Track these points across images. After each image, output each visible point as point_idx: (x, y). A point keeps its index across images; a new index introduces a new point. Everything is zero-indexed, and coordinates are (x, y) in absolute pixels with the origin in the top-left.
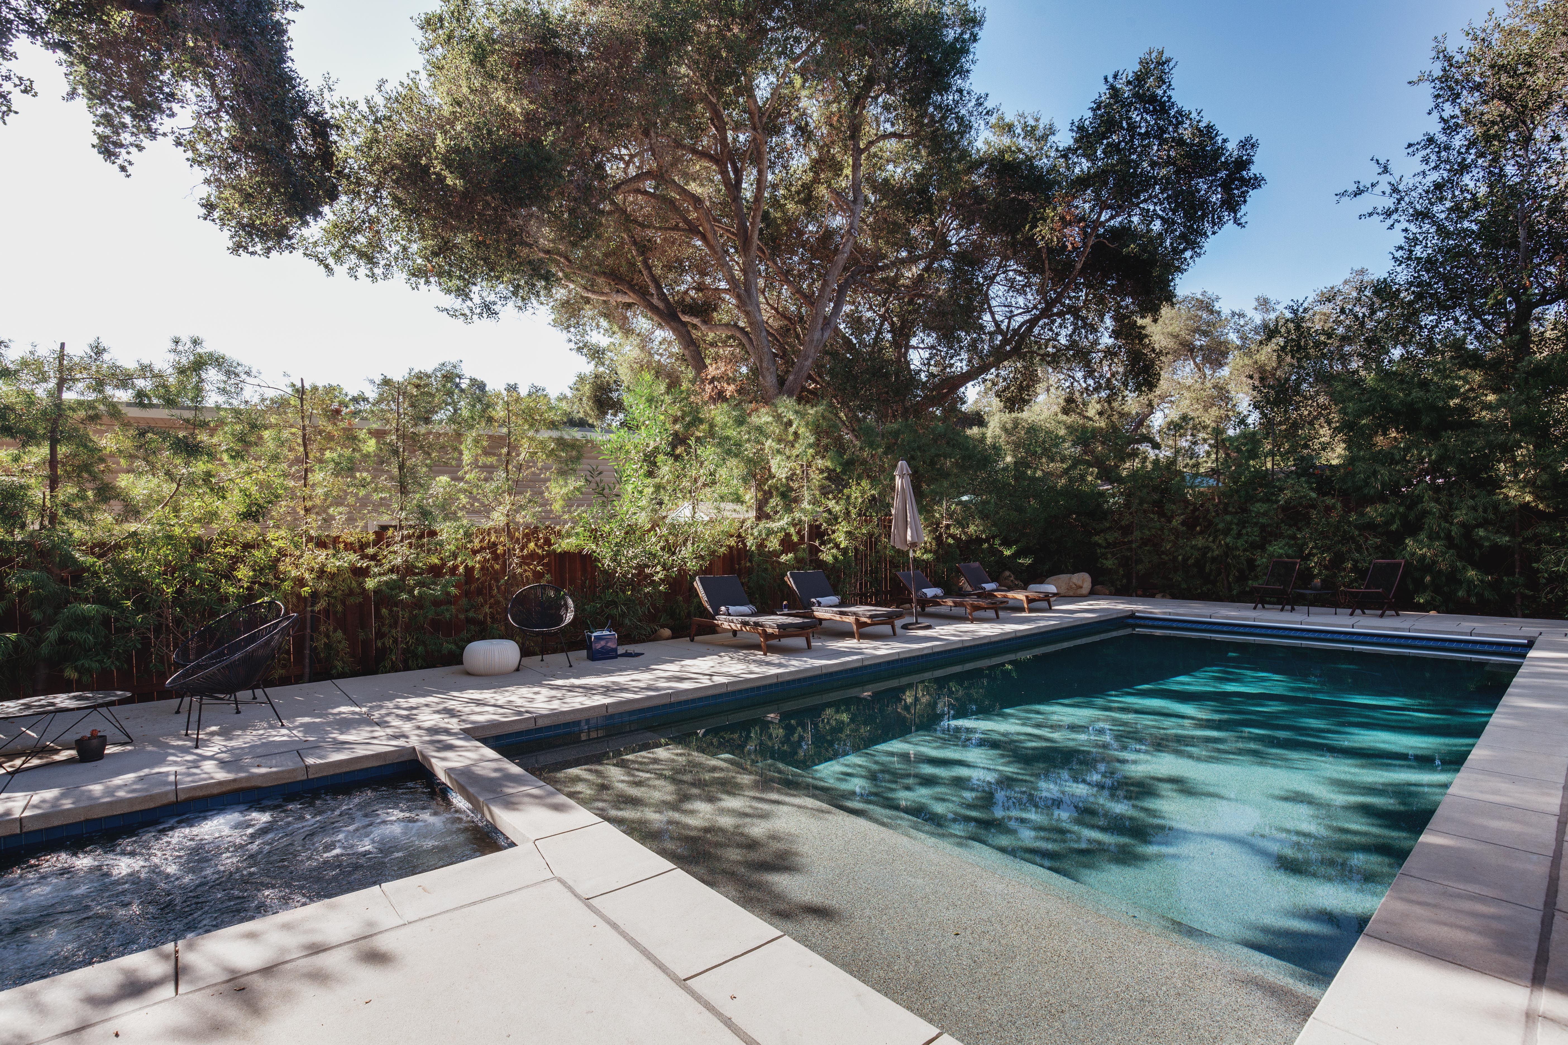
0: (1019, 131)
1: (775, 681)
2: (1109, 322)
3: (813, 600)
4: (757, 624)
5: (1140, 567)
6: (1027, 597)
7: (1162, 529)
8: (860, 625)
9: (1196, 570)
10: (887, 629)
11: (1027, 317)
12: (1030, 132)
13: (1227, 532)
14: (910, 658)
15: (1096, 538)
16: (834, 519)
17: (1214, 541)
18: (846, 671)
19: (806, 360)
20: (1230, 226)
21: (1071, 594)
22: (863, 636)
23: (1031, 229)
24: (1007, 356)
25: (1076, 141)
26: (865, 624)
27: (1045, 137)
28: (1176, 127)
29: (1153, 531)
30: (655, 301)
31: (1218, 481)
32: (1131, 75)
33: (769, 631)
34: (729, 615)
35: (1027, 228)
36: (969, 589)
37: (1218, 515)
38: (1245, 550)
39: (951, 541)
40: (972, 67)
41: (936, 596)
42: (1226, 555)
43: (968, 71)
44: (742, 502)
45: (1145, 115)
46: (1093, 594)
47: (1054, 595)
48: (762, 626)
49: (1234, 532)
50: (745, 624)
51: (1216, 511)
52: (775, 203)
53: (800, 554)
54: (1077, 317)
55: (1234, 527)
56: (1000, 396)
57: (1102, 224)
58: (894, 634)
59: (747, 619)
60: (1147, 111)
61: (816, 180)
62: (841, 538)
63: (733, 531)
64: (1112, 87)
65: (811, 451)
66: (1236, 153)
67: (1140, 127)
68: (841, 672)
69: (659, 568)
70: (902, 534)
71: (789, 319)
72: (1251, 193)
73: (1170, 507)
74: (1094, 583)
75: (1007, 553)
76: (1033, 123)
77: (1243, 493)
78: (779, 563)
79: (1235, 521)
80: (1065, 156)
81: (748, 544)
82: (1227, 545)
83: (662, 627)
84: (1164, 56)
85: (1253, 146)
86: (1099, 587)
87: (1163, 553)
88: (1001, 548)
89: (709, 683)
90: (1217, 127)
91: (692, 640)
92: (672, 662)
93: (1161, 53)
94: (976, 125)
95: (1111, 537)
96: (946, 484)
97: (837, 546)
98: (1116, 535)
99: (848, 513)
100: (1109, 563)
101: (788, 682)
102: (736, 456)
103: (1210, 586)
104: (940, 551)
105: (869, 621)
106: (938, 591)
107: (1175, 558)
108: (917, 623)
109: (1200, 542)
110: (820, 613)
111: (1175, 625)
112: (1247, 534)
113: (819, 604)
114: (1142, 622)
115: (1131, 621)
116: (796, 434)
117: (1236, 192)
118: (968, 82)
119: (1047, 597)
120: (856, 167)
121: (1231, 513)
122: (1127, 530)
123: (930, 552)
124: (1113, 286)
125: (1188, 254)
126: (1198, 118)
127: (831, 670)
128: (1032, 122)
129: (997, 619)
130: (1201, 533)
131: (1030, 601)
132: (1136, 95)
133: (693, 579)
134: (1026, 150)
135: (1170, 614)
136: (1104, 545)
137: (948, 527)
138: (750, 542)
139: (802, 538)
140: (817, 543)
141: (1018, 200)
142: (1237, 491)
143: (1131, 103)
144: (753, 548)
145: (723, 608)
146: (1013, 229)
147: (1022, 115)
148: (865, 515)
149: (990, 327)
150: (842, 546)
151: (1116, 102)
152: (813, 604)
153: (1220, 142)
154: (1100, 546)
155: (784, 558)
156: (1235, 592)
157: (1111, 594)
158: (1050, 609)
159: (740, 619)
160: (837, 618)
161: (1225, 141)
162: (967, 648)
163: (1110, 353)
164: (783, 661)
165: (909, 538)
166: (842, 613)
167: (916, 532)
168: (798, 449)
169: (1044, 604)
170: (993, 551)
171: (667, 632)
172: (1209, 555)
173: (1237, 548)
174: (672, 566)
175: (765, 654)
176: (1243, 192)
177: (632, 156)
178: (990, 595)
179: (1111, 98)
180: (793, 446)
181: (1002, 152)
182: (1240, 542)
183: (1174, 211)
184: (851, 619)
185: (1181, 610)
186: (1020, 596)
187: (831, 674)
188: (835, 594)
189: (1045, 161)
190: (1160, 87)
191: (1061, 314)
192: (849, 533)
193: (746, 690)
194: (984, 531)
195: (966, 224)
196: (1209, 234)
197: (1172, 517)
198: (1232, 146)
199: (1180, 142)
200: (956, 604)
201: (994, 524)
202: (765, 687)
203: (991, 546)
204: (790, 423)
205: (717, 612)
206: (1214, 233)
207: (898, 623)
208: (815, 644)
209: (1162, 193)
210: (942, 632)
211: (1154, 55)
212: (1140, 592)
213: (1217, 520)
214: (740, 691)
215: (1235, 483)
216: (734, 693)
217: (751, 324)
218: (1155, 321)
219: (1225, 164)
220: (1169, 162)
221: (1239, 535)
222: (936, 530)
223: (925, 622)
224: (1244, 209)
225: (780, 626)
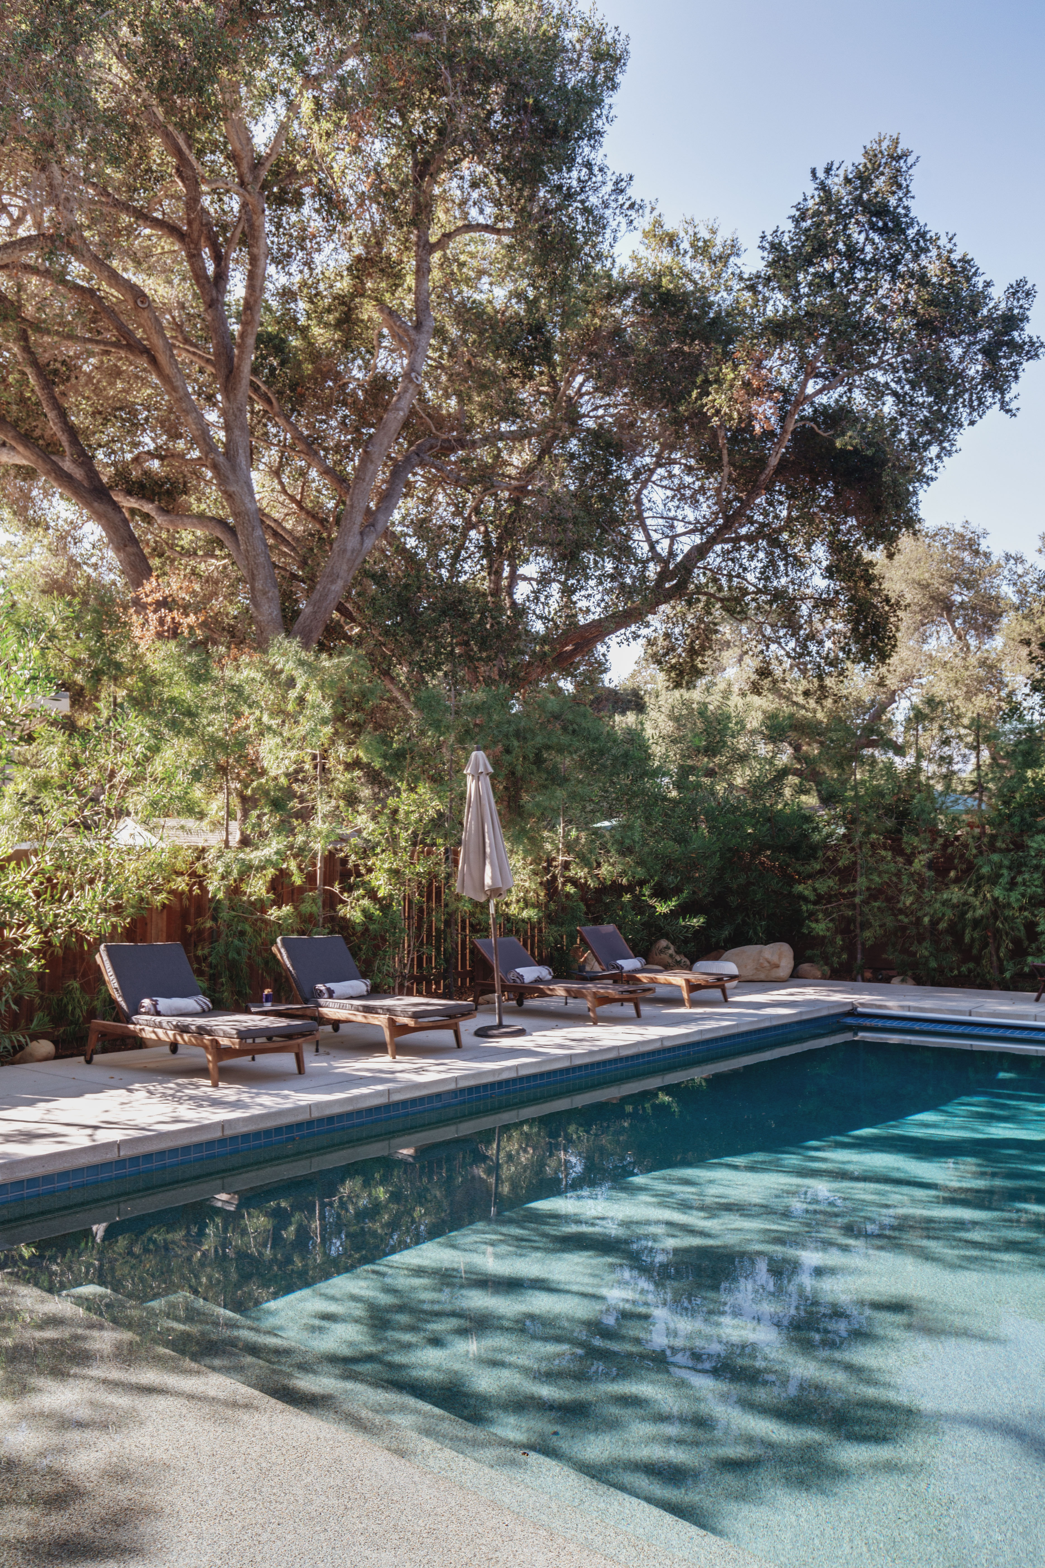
0: (685, 245)
1: (218, 1134)
2: (820, 551)
3: (320, 986)
4: (202, 1031)
5: (867, 934)
6: (688, 981)
7: (898, 874)
8: (398, 1029)
9: (949, 939)
10: (446, 1036)
11: (697, 539)
12: (702, 249)
13: (994, 879)
14: (477, 1088)
15: (800, 888)
16: (369, 849)
17: (975, 894)
18: (359, 1113)
19: (333, 582)
20: (994, 413)
21: (762, 976)
22: (401, 1050)
23: (700, 396)
24: (667, 597)
25: (770, 265)
26: (405, 1029)
27: (724, 259)
28: (916, 257)
29: (886, 877)
30: (67, 465)
31: (981, 800)
32: (850, 168)
33: (224, 1042)
34: (158, 1013)
35: (694, 394)
36: (597, 968)
37: (981, 853)
38: (1022, 909)
39: (570, 889)
40: (607, 127)
41: (539, 980)
42: (995, 915)
43: (598, 133)
44: (202, 816)
45: (872, 235)
46: (796, 976)
47: (732, 978)
48: (209, 1033)
49: (1004, 880)
50: (183, 1029)
51: (978, 848)
52: (289, 322)
53: (307, 908)
54: (774, 542)
55: (1005, 872)
56: (659, 663)
57: (809, 399)
58: (459, 1045)
59: (188, 1020)
60: (873, 227)
61: (359, 292)
62: (381, 882)
63: (180, 865)
64: (823, 187)
65: (328, 730)
66: (1003, 305)
67: (862, 250)
68: (349, 1115)
69: (31, 929)
70: (476, 874)
71: (323, 522)
72: (1025, 365)
73: (910, 841)
74: (799, 959)
75: (662, 908)
76: (707, 236)
77: (1016, 819)
78: (266, 922)
79: (1006, 863)
80: (752, 288)
81: (211, 888)
82: (995, 900)
83: (35, 1037)
84: (900, 146)
85: (1028, 294)
86: (805, 967)
87: (901, 911)
88: (652, 902)
89: (87, 1143)
90: (977, 262)
91: (89, 1062)
92: (31, 1103)
93: (896, 142)
94: (614, 224)
95: (824, 885)
96: (561, 793)
97: (372, 894)
98: (831, 883)
99: (393, 839)
100: (821, 928)
101: (246, 1137)
102: (190, 733)
103: (971, 965)
104: (552, 906)
105: (411, 1023)
106: (544, 972)
107: (919, 920)
108: (500, 1025)
109: (955, 894)
110: (332, 1010)
111: (917, 1026)
112: (1024, 884)
113: (331, 994)
114: (868, 1023)
115: (850, 1021)
116: (301, 700)
117: (1003, 361)
118: (601, 152)
119: (720, 982)
120: (422, 272)
121: (1001, 851)
122: (847, 874)
123: (534, 906)
124: (829, 500)
125: (934, 450)
126: (949, 246)
127: (328, 1112)
128: (705, 234)
129: (638, 1018)
130: (957, 880)
131: (693, 987)
132: (858, 201)
133: (94, 947)
134: (697, 276)
135: (909, 1008)
136: (812, 898)
137: (566, 866)
138: (215, 886)
139: (310, 878)
140: (336, 889)
141: (683, 353)
142: (1009, 816)
143: (850, 215)
144: (220, 895)
145: (146, 1002)
146: (673, 398)
147: (690, 222)
148: (423, 842)
149: (643, 550)
150: (380, 894)
151: (829, 211)
152: (320, 994)
153: (980, 285)
154: (806, 899)
155: (273, 913)
156: (1007, 975)
157: (824, 977)
158: (725, 1002)
159: (175, 1020)
160: (359, 1017)
161: (988, 284)
162: (580, 1067)
163: (824, 603)
164: (245, 1097)
165: (488, 881)
166: (368, 1010)
167: (501, 870)
168: (305, 726)
169: (717, 993)
170: (639, 906)
171: (45, 1047)
172: (969, 915)
173: (1009, 905)
174: (54, 926)
175: (215, 1085)
176: (1013, 364)
177: (24, 212)
178: (631, 978)
179: (821, 203)
180: (296, 722)
181: (659, 275)
182: (1014, 896)
183: (914, 385)
184: (381, 1020)
185: (927, 1004)
186: (678, 979)
187: (330, 1119)
188: (364, 976)
189: (725, 294)
190: (894, 193)
191: (750, 539)
192: (395, 873)
193: (161, 1153)
194: (623, 873)
195: (605, 388)
196: (966, 423)
197: (913, 855)
198: (997, 293)
199: (923, 280)
200: (573, 994)
201: (640, 863)
202: (198, 1146)
203: (637, 899)
204: (291, 683)
205: (136, 1009)
206: (972, 423)
207: (468, 1026)
208: (313, 1063)
209: (896, 356)
210: (542, 1041)
211: (884, 145)
212: (868, 974)
213: (979, 861)
214: (148, 1157)
215: (1006, 803)
216: (134, 1160)
217: (235, 514)
218: (890, 556)
219: (989, 320)
220: (906, 309)
221: (1013, 884)
222: (547, 870)
223: (518, 1022)
224: (1015, 388)
225: (242, 1035)
